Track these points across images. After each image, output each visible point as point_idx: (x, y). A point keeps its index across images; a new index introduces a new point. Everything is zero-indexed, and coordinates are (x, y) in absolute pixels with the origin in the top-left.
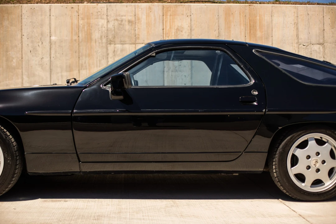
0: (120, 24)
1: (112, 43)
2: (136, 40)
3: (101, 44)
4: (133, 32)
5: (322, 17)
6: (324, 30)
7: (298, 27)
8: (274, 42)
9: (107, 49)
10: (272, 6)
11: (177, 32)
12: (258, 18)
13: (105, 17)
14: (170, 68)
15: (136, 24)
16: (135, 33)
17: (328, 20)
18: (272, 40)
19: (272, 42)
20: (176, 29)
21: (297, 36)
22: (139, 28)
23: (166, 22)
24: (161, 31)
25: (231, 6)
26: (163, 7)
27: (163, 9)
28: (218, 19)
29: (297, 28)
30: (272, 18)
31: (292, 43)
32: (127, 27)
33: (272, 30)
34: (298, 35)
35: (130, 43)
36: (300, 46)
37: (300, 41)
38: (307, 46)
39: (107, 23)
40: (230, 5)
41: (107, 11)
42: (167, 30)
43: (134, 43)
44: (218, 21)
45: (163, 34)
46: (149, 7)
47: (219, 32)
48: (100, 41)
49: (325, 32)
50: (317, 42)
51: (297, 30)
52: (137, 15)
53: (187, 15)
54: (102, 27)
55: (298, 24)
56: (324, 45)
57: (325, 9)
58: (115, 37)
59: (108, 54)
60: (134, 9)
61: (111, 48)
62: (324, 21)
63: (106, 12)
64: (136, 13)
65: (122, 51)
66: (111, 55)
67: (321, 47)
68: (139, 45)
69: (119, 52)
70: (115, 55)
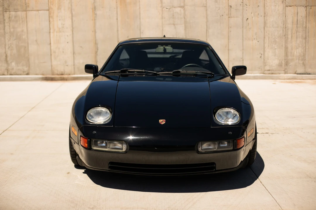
1: (7, 11)
2: (26, 8)
4: (24, 1)
8: (141, 7)
9: (4, 16)
11: (60, 1)
14: (55, 30)
16: (26, 2)
18: (140, 5)
21: (161, 1)
31: (157, 7)
35: (22, 10)
36: (163, 9)
37: (164, 5)
38: (170, 9)
43: (25, 10)
45: (49, 2)
50: (179, 6)
56: (184, 7)
58: (9, 6)
59: (4, 20)
61: (7, 15)
65: (16, 17)
66: (7, 20)
67: (182, 10)
68: (29, 12)
69: (13, 18)
70: (10, 21)
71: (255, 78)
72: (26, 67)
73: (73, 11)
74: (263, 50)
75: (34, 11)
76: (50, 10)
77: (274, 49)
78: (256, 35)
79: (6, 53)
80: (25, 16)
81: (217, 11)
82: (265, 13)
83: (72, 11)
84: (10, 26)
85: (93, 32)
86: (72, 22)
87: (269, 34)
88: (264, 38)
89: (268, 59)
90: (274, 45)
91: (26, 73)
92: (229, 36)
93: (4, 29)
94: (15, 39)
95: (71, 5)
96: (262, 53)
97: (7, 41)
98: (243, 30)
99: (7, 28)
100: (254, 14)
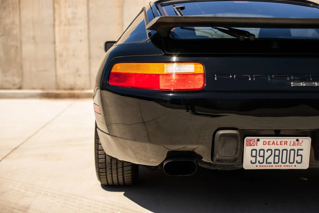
72: (18, 78)
86: (88, 10)
91: (18, 86)
94: (2, 35)
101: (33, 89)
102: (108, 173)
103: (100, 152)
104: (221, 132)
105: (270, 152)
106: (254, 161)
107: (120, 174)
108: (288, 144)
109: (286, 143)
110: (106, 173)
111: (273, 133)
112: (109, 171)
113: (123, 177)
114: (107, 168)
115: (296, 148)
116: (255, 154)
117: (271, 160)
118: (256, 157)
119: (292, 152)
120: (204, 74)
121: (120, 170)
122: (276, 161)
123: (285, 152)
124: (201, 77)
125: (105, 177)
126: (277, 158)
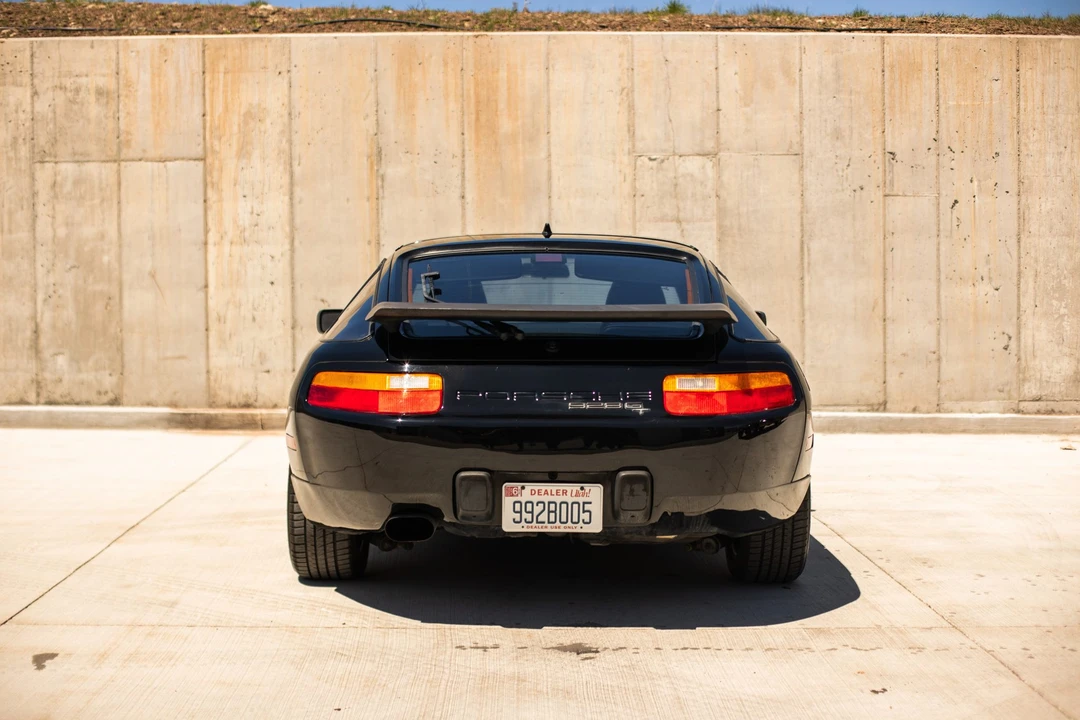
0: (73, 102)
1: (47, 159)
2: (119, 150)
3: (13, 163)
4: (111, 124)
5: (713, 67)
6: (719, 110)
7: (633, 100)
8: (554, 151)
9: (33, 178)
10: (549, 37)
11: (246, 123)
12: (503, 74)
13: (26, 79)
14: (226, 233)
15: (121, 98)
16: (119, 128)
17: (731, 79)
18: (549, 143)
19: (549, 150)
20: (245, 115)
21: (631, 130)
22: (128, 113)
23: (213, 90)
24: (199, 120)
25: (416, 39)
26: (204, 45)
27: (204, 52)
28: (376, 80)
29: (629, 106)
30: (548, 74)
31: (614, 154)
32: (94, 110)
33: (549, 113)
34: (631, 128)
35: (103, 158)
36: (639, 163)
37: (640, 145)
38: (663, 161)
39: (32, 97)
40: (411, 37)
41: (32, 63)
42: (216, 118)
43: (116, 158)
44: (377, 88)
45: (204, 128)
46: (162, 46)
47: (377, 120)
48: (11, 154)
49: (721, 117)
50: (697, 149)
51: (630, 111)
52: (122, 73)
53: (278, 71)
54: (17, 112)
55: (633, 91)
56: (718, 157)
57: (721, 45)
58: (56, 141)
59: (35, 194)
60: (114, 55)
61: (44, 173)
62: (717, 83)
63: (28, 65)
64: (121, 66)
65: (77, 182)
66: (44, 195)
67: (709, 165)
68: (129, 163)
69: (68, 187)
70: (56, 197)
71: (986, 428)
72: (110, 375)
73: (295, 163)
74: (1015, 319)
75: (147, 160)
76: (209, 161)
77: (1056, 316)
78: (988, 262)
79: (34, 318)
80: (113, 180)
81: (843, 170)
82: (1020, 182)
83: (291, 166)
84: (54, 217)
85: (369, 243)
86: (292, 205)
87: (1036, 261)
88: (1019, 274)
89: (1035, 356)
90: (1055, 302)
91: (111, 396)
92: (885, 269)
93: (33, 229)
94: (74, 267)
95: (290, 142)
96: (1012, 331)
97: (41, 271)
98: (939, 244)
99: (43, 223)
100: (979, 186)
101: (149, 404)
102: (309, 553)
103: (296, 516)
104: (463, 474)
105: (541, 505)
106: (518, 519)
107: (330, 554)
108: (569, 493)
109: (565, 492)
110: (306, 553)
111: (547, 478)
112: (311, 549)
113: (336, 561)
114: (309, 545)
115: (581, 500)
116: (520, 508)
117: (543, 517)
118: (520, 512)
119: (576, 506)
120: (442, 392)
121: (330, 548)
122: (552, 519)
123: (564, 506)
124: (437, 395)
125: (305, 560)
126: (552, 515)
